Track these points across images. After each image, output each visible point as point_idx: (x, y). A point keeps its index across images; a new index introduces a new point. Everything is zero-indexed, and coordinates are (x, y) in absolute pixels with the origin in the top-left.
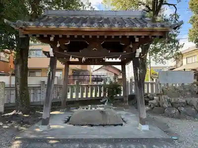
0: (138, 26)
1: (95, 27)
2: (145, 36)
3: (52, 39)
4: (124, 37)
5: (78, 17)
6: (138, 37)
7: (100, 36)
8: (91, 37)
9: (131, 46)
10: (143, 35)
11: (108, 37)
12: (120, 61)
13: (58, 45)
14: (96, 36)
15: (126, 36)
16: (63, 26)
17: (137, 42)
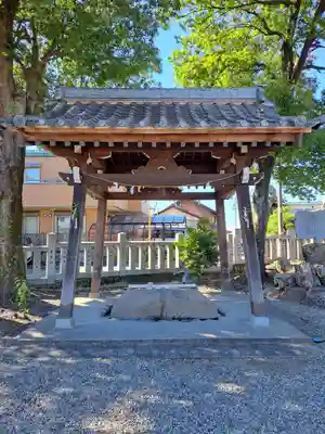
0: (244, 125)
1: (163, 126)
2: (258, 143)
3: (77, 149)
4: (218, 145)
5: (127, 103)
6: (244, 144)
7: (172, 144)
8: (154, 145)
9: (233, 161)
10: (254, 140)
11: (188, 144)
12: (213, 190)
13: (89, 161)
14: (164, 144)
15: (222, 143)
16: (103, 126)
17: (244, 154)
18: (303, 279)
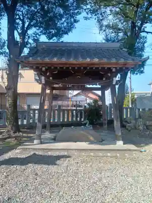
2: (120, 68)
3: (44, 69)
4: (103, 68)
7: (84, 68)
8: (76, 68)
9: (109, 75)
11: (90, 68)
12: (100, 87)
13: (48, 74)
14: (80, 68)
17: (114, 72)
18: (139, 126)
